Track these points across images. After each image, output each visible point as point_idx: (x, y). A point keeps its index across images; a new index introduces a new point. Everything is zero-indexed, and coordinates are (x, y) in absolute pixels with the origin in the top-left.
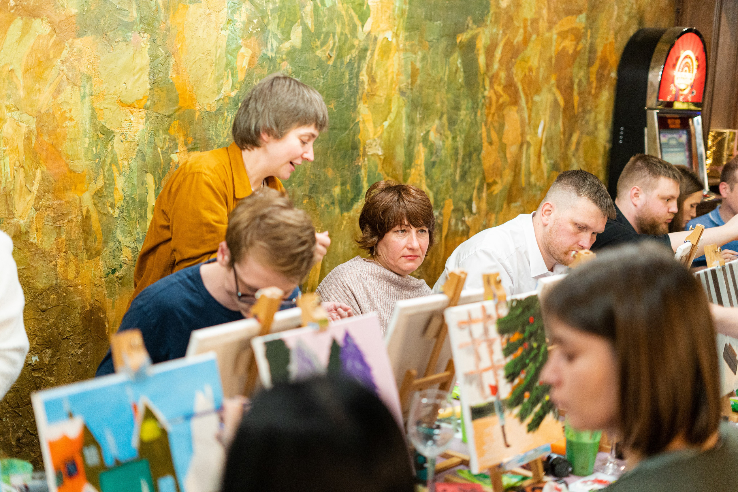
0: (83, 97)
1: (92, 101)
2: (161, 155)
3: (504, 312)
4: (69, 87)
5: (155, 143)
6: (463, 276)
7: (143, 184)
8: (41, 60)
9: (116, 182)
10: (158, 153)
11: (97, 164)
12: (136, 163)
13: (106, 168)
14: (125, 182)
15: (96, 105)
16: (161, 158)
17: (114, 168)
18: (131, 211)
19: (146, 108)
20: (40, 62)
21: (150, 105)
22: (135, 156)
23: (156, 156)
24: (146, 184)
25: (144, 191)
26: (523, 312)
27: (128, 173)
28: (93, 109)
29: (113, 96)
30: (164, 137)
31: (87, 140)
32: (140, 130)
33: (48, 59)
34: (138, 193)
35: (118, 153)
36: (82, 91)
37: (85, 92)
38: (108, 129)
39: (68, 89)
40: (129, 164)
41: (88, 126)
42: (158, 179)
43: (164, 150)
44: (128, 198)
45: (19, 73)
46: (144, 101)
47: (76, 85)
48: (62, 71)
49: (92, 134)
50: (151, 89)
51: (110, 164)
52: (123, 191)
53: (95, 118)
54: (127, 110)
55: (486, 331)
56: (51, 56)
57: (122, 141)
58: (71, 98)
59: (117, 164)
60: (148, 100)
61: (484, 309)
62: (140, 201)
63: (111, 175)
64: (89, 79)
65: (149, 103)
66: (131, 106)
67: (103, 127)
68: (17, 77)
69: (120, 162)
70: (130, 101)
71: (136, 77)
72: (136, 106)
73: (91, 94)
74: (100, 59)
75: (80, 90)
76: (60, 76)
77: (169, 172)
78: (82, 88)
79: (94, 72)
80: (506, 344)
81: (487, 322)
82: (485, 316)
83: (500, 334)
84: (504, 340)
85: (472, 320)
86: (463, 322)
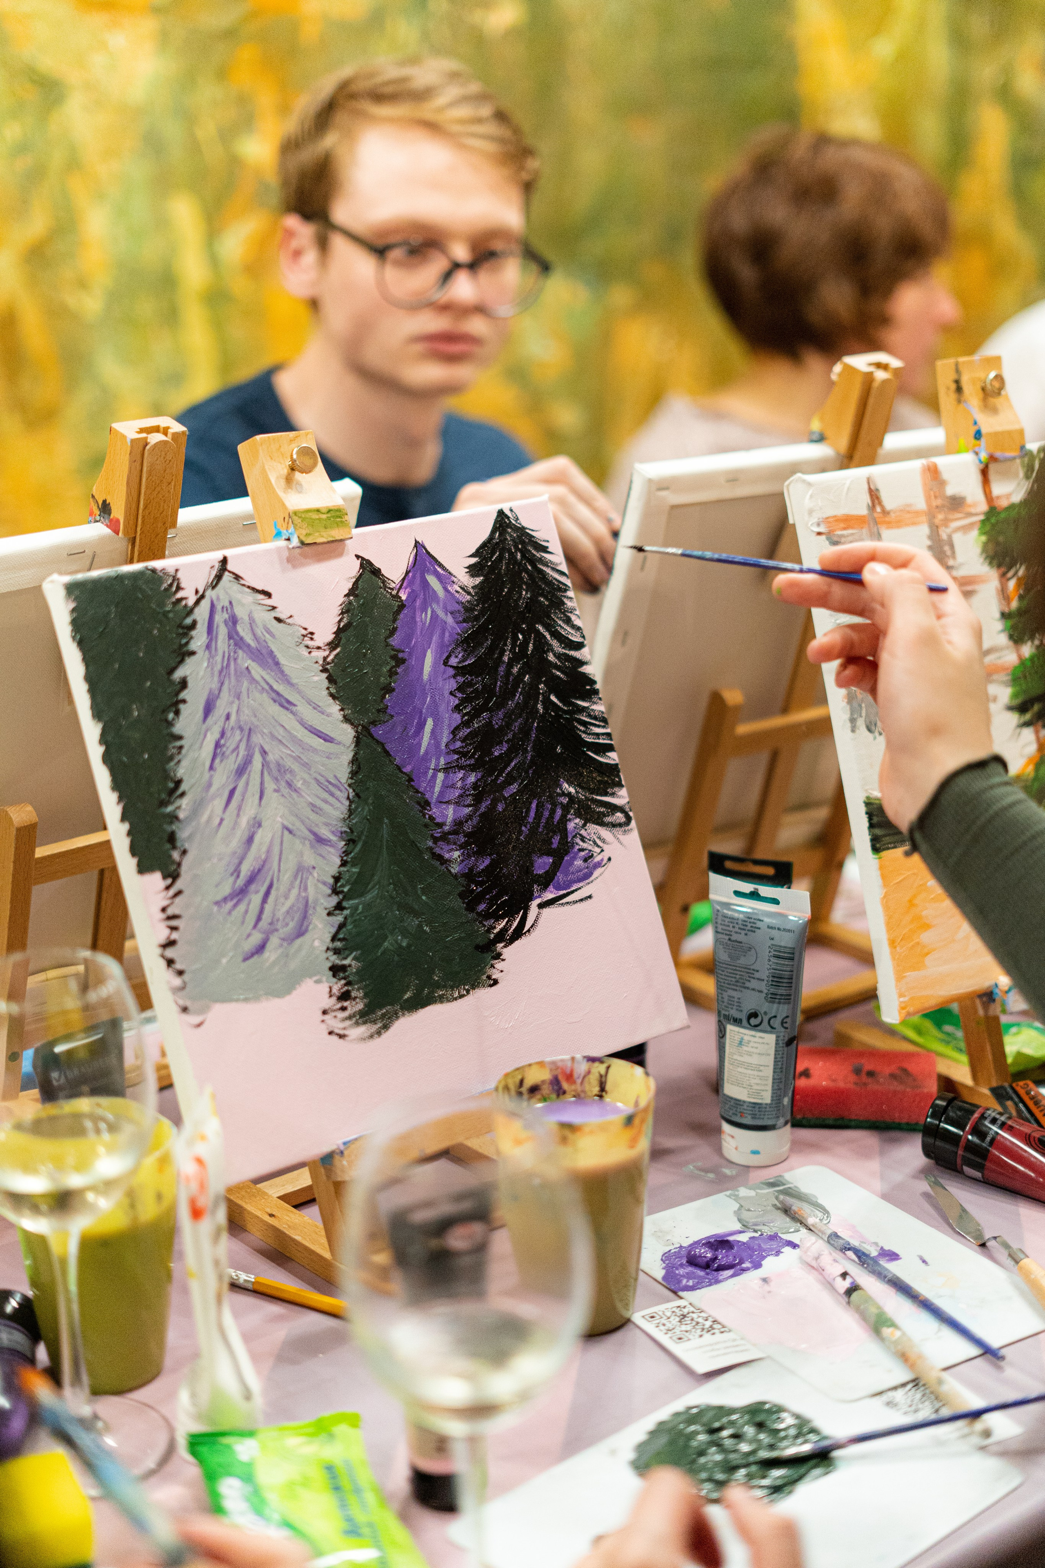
3: (1014, 491)
7: (161, 226)
9: (85, 223)
14: (113, 221)
15: (4, 6)
19: (156, 11)
22: (135, 149)
32: (144, 74)
38: (45, 75)
51: (64, 172)
54: (95, 20)
61: (934, 478)
67: (31, 68)
69: (93, 166)
80: (1021, 598)
81: (946, 522)
82: (939, 502)
83: (999, 566)
84: (1012, 584)
85: (885, 512)
86: (850, 521)
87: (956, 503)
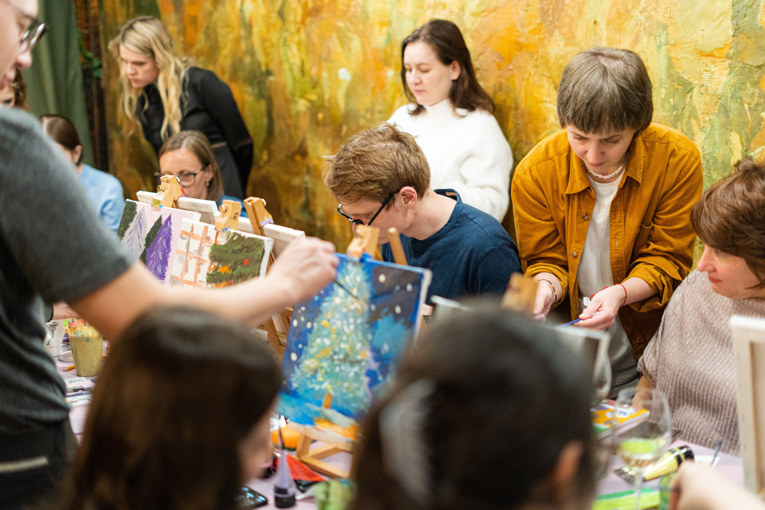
0: (659, 47)
1: (669, 50)
2: (748, 113)
4: (645, 37)
5: (741, 98)
7: (726, 144)
8: (620, 12)
9: (696, 138)
10: (744, 109)
11: (675, 116)
12: (717, 119)
13: (684, 122)
14: (706, 138)
15: (673, 54)
16: (749, 116)
17: (693, 122)
18: (712, 171)
19: (728, 57)
20: (619, 14)
21: (734, 54)
22: (717, 111)
23: (742, 113)
24: (731, 144)
25: (728, 152)
26: (241, 250)
27: (709, 129)
28: (670, 59)
29: (690, 45)
30: (751, 91)
31: (663, 91)
32: (723, 82)
33: (627, 10)
34: (721, 152)
35: (697, 106)
36: (658, 41)
37: (660, 41)
38: (686, 80)
39: (645, 39)
40: (710, 120)
41: (664, 76)
42: (746, 140)
43: (752, 106)
44: (708, 157)
45: (603, 25)
46: (725, 49)
47: (652, 35)
48: (640, 21)
49: (668, 85)
50: (734, 36)
51: (689, 117)
52: (703, 148)
53: (673, 68)
54: (708, 60)
55: (200, 250)
56: (630, 7)
57: (702, 94)
58: (648, 48)
59: (696, 117)
60: (731, 48)
62: (723, 162)
63: (690, 129)
64: (665, 27)
65: (731, 52)
66: (710, 55)
67: (680, 78)
68: (601, 29)
69: (700, 116)
70: (708, 50)
71: (717, 23)
72: (718, 55)
73: (667, 43)
74: (676, 6)
75: (655, 39)
76: (638, 26)
77: (759, 133)
78: (658, 38)
79: (670, 20)
80: (213, 271)
81: (204, 242)
82: (204, 236)
83: (211, 260)
84: (212, 266)
85: (193, 234)
86: (186, 233)
87: (208, 238)
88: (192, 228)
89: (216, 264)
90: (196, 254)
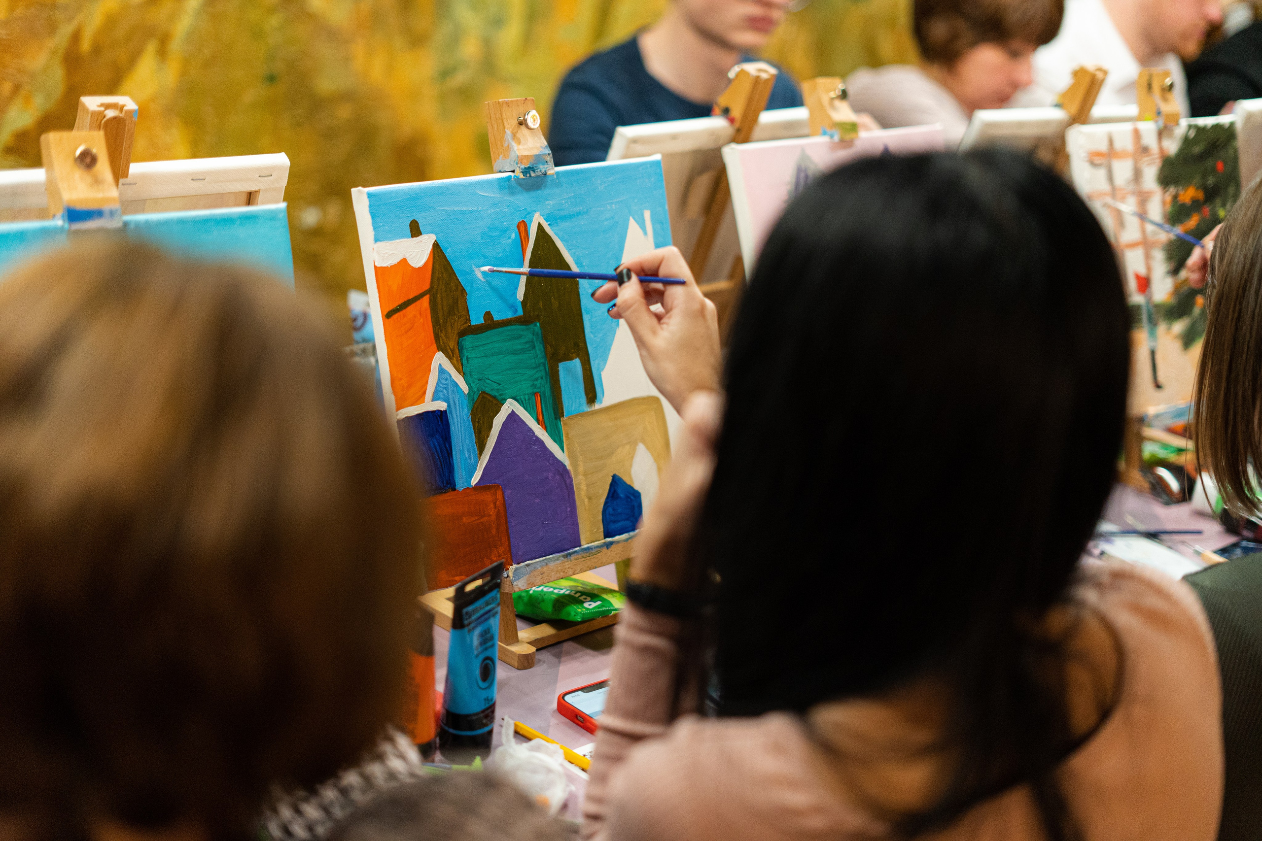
3: (1172, 147)
6: (1100, 75)
26: (1205, 152)
55: (1137, 175)
61: (1137, 134)
80: (1171, 206)
81: (1141, 159)
82: (1138, 148)
83: (1163, 186)
84: (1167, 198)
85: (1115, 152)
86: (1099, 154)
88: (1111, 142)
89: (1172, 190)
90: (1131, 187)
